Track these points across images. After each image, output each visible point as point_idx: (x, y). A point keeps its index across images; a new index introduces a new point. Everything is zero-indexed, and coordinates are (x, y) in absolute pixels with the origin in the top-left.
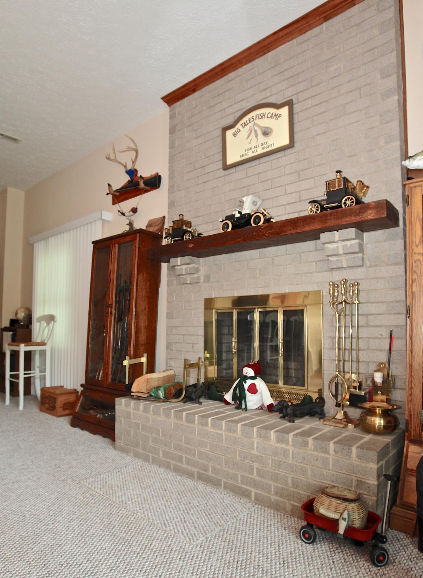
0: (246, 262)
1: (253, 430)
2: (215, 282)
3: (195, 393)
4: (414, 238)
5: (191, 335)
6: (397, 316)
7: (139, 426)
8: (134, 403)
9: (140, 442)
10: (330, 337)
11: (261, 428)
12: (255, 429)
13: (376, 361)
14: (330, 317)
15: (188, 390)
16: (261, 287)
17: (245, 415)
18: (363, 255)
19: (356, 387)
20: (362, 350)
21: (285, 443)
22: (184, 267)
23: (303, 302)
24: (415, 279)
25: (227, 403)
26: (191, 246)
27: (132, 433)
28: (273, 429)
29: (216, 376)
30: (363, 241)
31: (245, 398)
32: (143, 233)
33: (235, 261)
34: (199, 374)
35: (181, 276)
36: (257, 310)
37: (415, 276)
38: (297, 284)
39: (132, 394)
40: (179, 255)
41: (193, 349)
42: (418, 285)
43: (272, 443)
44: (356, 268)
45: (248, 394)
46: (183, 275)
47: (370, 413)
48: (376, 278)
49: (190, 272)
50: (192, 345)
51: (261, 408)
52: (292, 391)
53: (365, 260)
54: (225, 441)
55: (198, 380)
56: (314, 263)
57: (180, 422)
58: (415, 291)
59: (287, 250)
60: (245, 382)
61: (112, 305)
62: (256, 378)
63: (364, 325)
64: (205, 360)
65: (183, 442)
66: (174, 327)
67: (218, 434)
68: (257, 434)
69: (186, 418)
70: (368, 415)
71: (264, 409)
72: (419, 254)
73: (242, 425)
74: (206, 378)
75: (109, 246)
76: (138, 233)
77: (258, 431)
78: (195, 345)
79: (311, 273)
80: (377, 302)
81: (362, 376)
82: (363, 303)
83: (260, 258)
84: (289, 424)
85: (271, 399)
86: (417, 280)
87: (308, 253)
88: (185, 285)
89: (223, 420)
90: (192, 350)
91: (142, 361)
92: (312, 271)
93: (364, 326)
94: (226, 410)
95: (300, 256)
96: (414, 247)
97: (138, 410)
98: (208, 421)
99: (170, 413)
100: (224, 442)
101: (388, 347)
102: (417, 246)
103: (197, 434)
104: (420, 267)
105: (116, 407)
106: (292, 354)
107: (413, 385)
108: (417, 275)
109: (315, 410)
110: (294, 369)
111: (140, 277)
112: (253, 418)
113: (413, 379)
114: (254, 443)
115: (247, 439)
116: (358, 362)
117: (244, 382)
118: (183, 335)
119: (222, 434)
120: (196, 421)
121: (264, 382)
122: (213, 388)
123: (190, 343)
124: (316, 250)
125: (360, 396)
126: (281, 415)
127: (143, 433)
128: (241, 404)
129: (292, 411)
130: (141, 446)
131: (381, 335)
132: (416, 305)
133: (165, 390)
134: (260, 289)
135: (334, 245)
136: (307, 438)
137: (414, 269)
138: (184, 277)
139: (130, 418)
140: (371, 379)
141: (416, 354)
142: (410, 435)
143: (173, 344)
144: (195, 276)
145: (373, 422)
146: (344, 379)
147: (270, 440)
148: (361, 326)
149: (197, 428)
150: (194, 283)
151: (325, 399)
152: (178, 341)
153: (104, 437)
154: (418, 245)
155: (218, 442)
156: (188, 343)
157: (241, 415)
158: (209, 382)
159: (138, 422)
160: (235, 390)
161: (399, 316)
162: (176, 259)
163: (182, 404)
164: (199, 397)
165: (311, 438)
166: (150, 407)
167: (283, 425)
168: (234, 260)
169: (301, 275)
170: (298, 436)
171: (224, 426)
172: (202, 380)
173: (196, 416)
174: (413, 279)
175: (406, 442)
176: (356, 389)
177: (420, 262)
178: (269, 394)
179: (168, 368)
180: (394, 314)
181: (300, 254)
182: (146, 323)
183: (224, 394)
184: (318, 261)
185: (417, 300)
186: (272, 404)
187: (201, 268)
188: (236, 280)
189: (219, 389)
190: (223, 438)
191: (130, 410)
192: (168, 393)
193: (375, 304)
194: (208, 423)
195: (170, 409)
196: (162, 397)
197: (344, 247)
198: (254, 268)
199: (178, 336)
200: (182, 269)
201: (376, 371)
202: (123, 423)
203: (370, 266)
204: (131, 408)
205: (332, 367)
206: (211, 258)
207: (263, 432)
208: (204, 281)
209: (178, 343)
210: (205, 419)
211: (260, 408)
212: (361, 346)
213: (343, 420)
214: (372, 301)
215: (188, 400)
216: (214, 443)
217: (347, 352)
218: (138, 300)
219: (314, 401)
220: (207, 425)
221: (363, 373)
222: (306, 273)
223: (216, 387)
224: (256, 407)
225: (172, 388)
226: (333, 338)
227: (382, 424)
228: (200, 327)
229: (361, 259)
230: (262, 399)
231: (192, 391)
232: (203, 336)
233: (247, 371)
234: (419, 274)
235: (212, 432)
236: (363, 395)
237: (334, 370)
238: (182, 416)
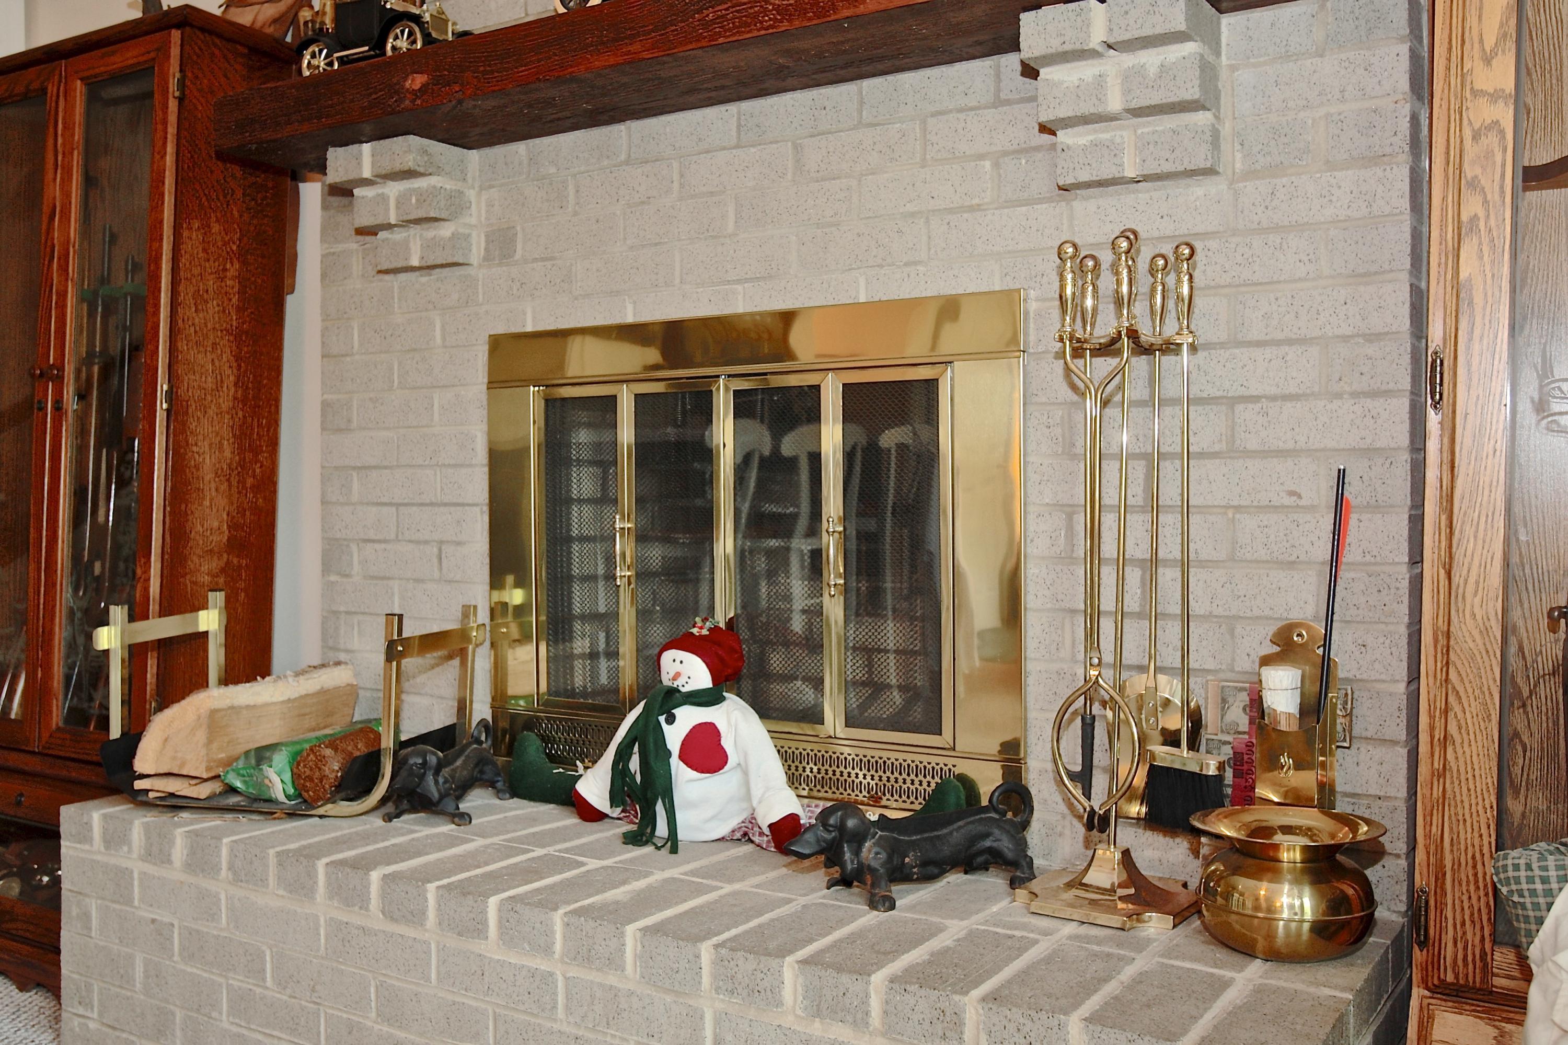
0: (675, 164)
1: (698, 957)
2: (535, 260)
3: (437, 772)
4: (1472, 20)
5: (432, 504)
6: (1369, 403)
7: (170, 939)
8: (147, 827)
9: (173, 1014)
10: (1058, 506)
11: (734, 945)
12: (706, 950)
13: (1267, 612)
14: (1059, 413)
15: (405, 761)
16: (747, 280)
17: (667, 874)
18: (1217, 117)
19: (1178, 731)
20: (1203, 564)
21: (849, 1018)
22: (393, 189)
23: (934, 347)
24: (1475, 218)
25: (589, 814)
26: (417, 81)
27: (139, 972)
28: (791, 952)
29: (543, 687)
30: (1218, 54)
31: (668, 794)
32: (203, 30)
33: (627, 162)
34: (465, 681)
35: (382, 235)
36: (727, 389)
37: (1472, 206)
38: (906, 264)
39: (139, 785)
40: (367, 128)
41: (441, 569)
42: (1486, 249)
43: (788, 1021)
44: (1184, 182)
45: (681, 773)
46: (389, 227)
47: (1250, 861)
48: (1277, 228)
49: (421, 214)
50: (435, 550)
51: (745, 834)
52: (885, 755)
53: (1225, 146)
54: (567, 1008)
55: (463, 707)
56: (987, 164)
57: (355, 918)
58: (1470, 279)
59: (862, 103)
60: (671, 720)
61: (61, 368)
62: (724, 699)
63: (1217, 448)
64: (492, 619)
65: (373, 1015)
66: (354, 468)
67: (533, 973)
68: (715, 977)
69: (384, 895)
70: (1237, 870)
71: (756, 839)
72: (1495, 97)
73: (645, 930)
74: (499, 699)
75: (44, 91)
76: (178, 26)
77: (718, 961)
78: (448, 550)
79: (972, 209)
80: (1278, 343)
81: (1205, 687)
82: (1208, 346)
83: (737, 147)
84: (872, 918)
85: (790, 794)
86: (1482, 224)
87: (962, 116)
88: (403, 277)
89: (555, 909)
90: (436, 574)
91: (202, 628)
92: (976, 201)
93: (1215, 455)
94: (582, 850)
95: (924, 130)
96: (1473, 63)
97: (167, 860)
98: (484, 912)
99: (311, 874)
100: (560, 1012)
101: (1323, 551)
102: (1488, 60)
103: (433, 976)
104: (1499, 158)
105: (63, 850)
106: (888, 585)
107: (1453, 728)
108: (1485, 202)
109: (988, 843)
110: (897, 652)
111: (193, 239)
112: (701, 890)
113: (1451, 699)
114: (702, 1018)
115: (669, 999)
116: (1186, 618)
117: (662, 719)
118: (398, 505)
119: (551, 974)
120: (431, 913)
121: (755, 717)
122: (532, 746)
123: (426, 542)
124: (998, 102)
125: (1198, 778)
126: (836, 872)
127: (189, 969)
128: (649, 819)
129: (883, 856)
130: (178, 1033)
131: (1292, 493)
132: (1476, 347)
133: (297, 762)
134: (739, 288)
135: (1085, 71)
136: (956, 998)
137: (1470, 171)
138: (398, 235)
139: (129, 902)
140: (1244, 698)
141: (1472, 580)
142: (1435, 962)
143: (354, 548)
144: (445, 231)
145: (1264, 905)
146: (1122, 697)
147: (780, 1004)
148: (1202, 455)
149: (433, 946)
150: (442, 266)
151: (1033, 791)
152: (372, 535)
153: (23, 987)
154: (1494, 52)
155: (532, 1014)
156: (418, 542)
157: (647, 875)
158: (514, 717)
159: (166, 920)
160: (623, 755)
161: (1377, 405)
162: (355, 147)
163: (376, 821)
164: (462, 789)
165: (976, 993)
166: (218, 848)
167: (841, 923)
168: (623, 157)
169: (927, 221)
170: (913, 988)
171: (559, 936)
172: (481, 710)
173: (431, 887)
174: (1464, 217)
175: (1417, 993)
176: (1176, 744)
177: (1502, 132)
178: (775, 769)
179: (332, 656)
180: (1355, 395)
181: (924, 122)
182: (228, 454)
183: (581, 771)
184: (1005, 154)
185: (1478, 320)
186: (792, 819)
187: (471, 194)
188: (631, 248)
189: (559, 749)
190: (555, 994)
191: (125, 863)
192: (310, 779)
193: (1269, 352)
194: (485, 923)
195: (310, 854)
196: (282, 798)
197: (1129, 77)
198: (712, 194)
199: (374, 509)
200: (384, 198)
201: (1266, 661)
202: (95, 923)
203: (1250, 174)
204: (130, 851)
205: (1068, 642)
206: (520, 149)
207: (746, 965)
208: (488, 258)
209: (373, 541)
210: (470, 900)
211: (738, 835)
212: (1201, 547)
213: (1121, 892)
214: (1255, 334)
215: (405, 805)
216: (516, 1015)
217: (1134, 576)
218: (182, 345)
219: (985, 802)
220: (480, 930)
221: (1208, 671)
222: (951, 211)
223: (545, 739)
224: (723, 830)
225: (328, 752)
226: (1069, 512)
227: (1308, 915)
228: (471, 466)
229: (1208, 137)
230: (748, 796)
231: (425, 763)
232: (486, 509)
233: (677, 667)
234: (1493, 195)
235: (502, 963)
236: (1212, 771)
237: (1074, 660)
238: (367, 887)
